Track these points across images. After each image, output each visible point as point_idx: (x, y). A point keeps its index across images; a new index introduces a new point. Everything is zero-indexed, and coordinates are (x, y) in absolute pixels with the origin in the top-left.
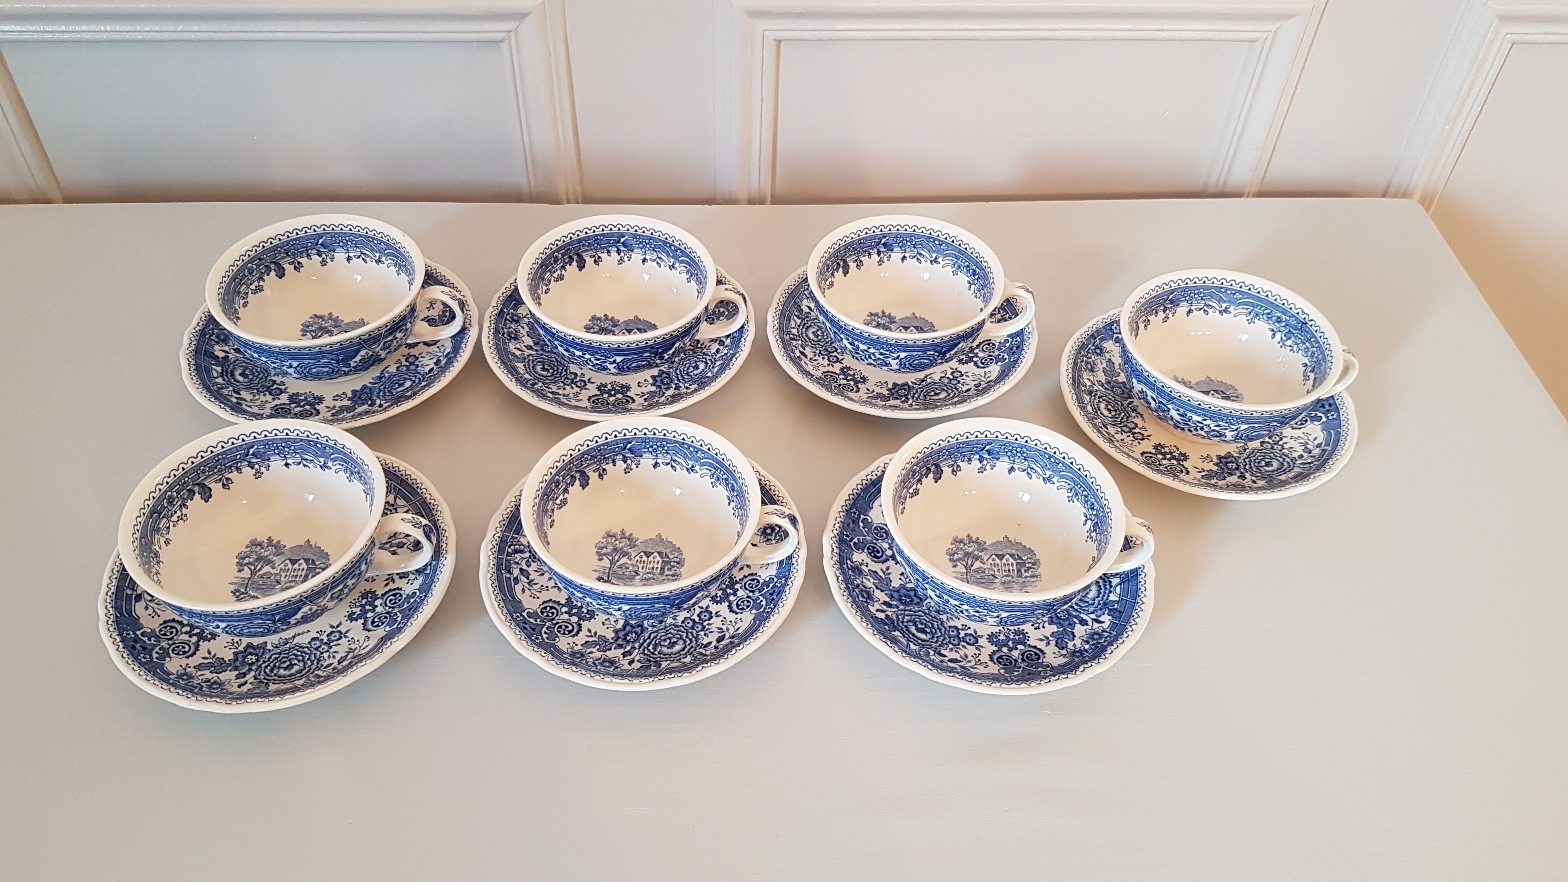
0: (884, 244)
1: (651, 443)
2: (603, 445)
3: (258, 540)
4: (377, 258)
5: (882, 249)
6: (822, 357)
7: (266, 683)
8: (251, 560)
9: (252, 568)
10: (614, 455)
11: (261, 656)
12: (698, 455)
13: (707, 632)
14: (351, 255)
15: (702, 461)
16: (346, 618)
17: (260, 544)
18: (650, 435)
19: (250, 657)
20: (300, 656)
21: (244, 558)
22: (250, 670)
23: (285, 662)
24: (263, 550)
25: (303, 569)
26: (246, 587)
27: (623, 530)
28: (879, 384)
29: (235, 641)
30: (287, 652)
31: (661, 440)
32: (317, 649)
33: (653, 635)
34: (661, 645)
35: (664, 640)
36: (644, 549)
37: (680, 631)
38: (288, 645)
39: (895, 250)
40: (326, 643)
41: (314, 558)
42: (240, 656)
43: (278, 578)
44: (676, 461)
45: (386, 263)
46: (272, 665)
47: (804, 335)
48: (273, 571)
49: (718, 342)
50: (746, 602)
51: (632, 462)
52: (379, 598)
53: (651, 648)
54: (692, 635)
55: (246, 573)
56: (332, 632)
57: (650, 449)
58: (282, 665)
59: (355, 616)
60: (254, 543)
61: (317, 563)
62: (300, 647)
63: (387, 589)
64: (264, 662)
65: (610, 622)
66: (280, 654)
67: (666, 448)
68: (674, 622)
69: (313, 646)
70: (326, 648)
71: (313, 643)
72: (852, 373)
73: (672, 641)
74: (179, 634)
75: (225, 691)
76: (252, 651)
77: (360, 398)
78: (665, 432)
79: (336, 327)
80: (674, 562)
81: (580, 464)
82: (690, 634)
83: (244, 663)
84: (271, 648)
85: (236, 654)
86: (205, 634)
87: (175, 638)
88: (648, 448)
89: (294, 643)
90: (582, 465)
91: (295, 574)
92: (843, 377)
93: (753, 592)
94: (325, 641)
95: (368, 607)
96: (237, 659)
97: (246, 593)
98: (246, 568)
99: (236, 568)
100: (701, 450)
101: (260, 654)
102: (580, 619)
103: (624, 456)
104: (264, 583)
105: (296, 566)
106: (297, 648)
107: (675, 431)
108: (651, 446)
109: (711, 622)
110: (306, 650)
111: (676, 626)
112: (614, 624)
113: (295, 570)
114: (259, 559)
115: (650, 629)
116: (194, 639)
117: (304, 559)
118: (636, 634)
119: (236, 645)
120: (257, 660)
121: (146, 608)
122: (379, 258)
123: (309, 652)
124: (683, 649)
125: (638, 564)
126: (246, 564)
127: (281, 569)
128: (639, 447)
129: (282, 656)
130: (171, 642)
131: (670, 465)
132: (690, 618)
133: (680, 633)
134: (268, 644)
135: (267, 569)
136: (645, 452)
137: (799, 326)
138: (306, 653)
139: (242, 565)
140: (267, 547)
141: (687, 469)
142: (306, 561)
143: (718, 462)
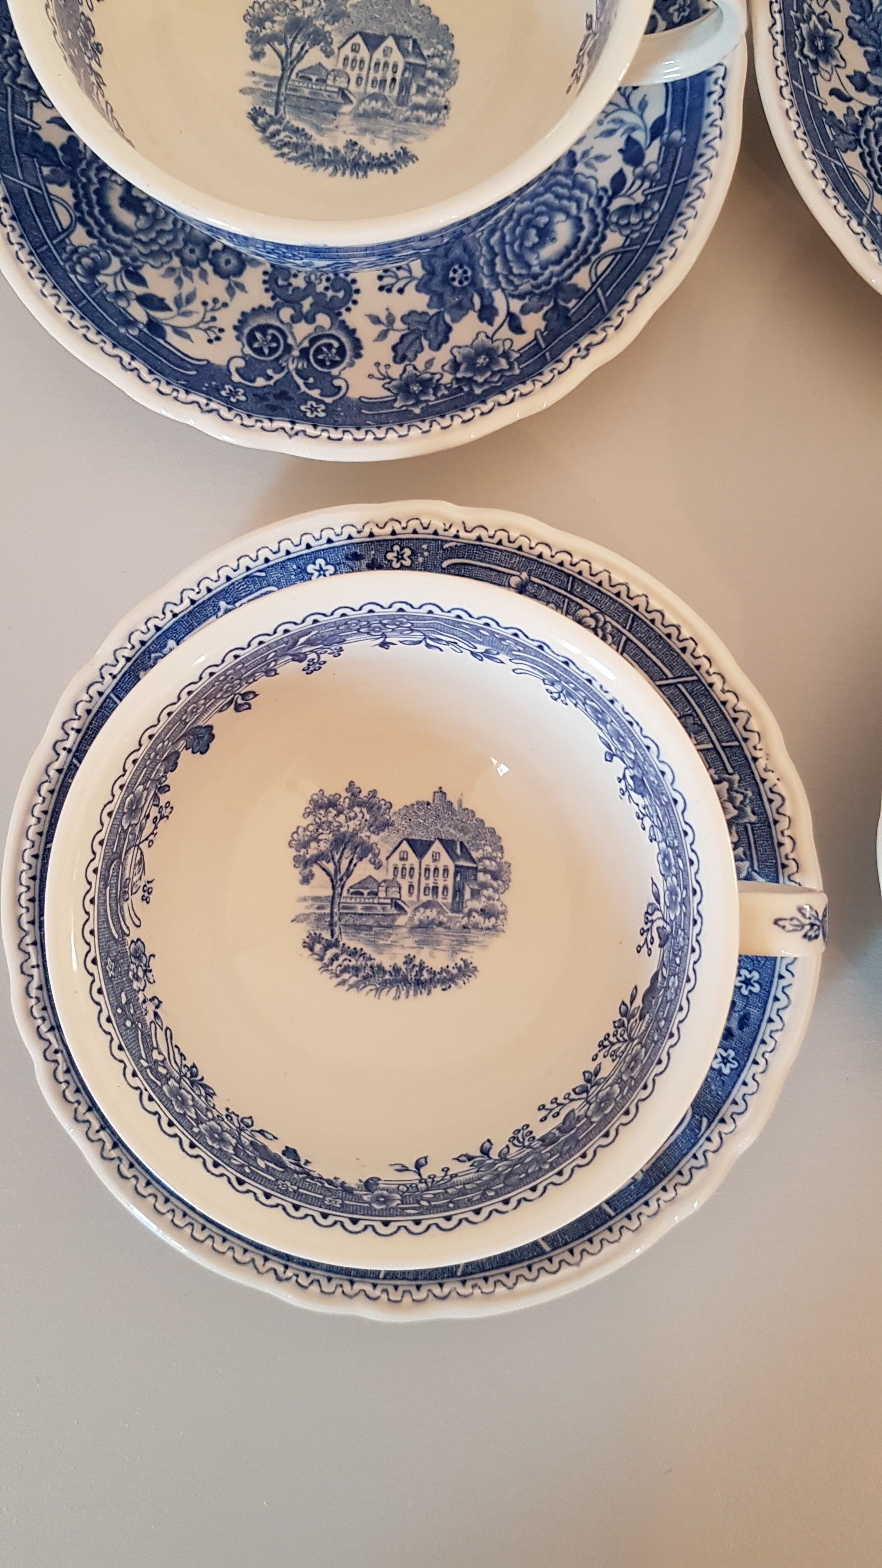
3: (327, 794)
9: (331, 867)
24: (342, 818)
26: (332, 925)
41: (466, 839)
48: (379, 875)
61: (475, 855)
97: (336, 944)
98: (316, 869)
104: (368, 911)
114: (341, 841)
117: (441, 840)
126: (316, 859)
135: (363, 870)
139: (307, 863)
140: (351, 807)
142: (448, 845)
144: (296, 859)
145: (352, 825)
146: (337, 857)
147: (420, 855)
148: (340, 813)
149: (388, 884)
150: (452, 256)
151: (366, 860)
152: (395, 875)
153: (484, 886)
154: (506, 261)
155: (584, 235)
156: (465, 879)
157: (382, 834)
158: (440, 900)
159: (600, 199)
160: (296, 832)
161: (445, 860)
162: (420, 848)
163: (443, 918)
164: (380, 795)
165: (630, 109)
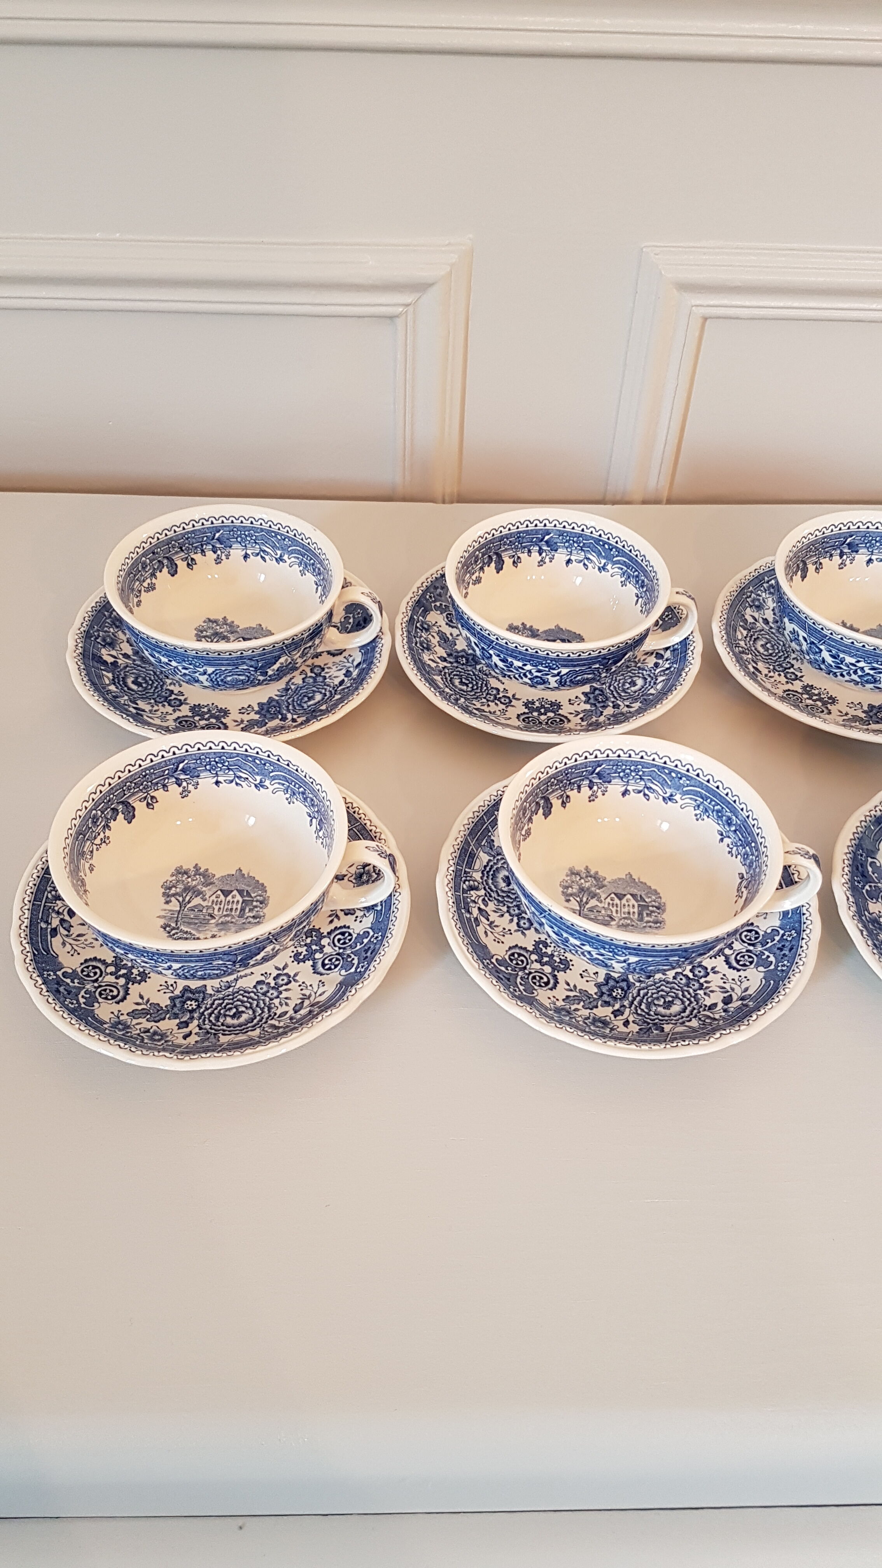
0: (849, 544)
1: (624, 767)
2: (571, 768)
3: (184, 868)
4: (278, 556)
5: (846, 550)
6: (777, 673)
7: (215, 1034)
8: (178, 890)
9: (181, 899)
10: (580, 780)
11: (202, 1002)
12: (681, 782)
13: (707, 991)
14: (249, 552)
15: (685, 789)
16: (292, 959)
17: (186, 873)
18: (624, 757)
19: (189, 1002)
20: (247, 1002)
21: (170, 888)
22: (192, 1018)
23: (230, 1009)
24: (190, 880)
25: (238, 902)
26: (177, 921)
27: (587, 867)
28: (851, 705)
29: (169, 984)
30: (231, 997)
31: (636, 764)
32: (264, 994)
33: (642, 992)
34: (655, 1005)
35: (658, 999)
36: (614, 890)
37: (674, 988)
38: (231, 989)
39: (861, 551)
40: (273, 988)
41: (249, 889)
42: (177, 1001)
43: (210, 911)
44: (651, 788)
45: (289, 561)
46: (216, 1012)
47: (753, 648)
48: (204, 904)
49: (654, 655)
50: (746, 957)
51: (598, 788)
52: (325, 937)
53: (643, 1006)
54: (689, 994)
55: (174, 905)
56: (278, 975)
57: (622, 774)
58: (228, 1013)
59: (301, 957)
60: (180, 872)
61: (253, 895)
62: (245, 992)
63: (332, 927)
64: (207, 1009)
65: (588, 973)
66: (223, 999)
67: (641, 773)
68: (664, 977)
69: (259, 990)
70: (276, 994)
71: (259, 987)
72: (816, 692)
73: (667, 1000)
74: (103, 975)
75: (170, 1043)
76: (191, 995)
77: (268, 711)
78: (643, 754)
79: (232, 633)
80: (653, 906)
81: (546, 790)
82: (686, 993)
83: (183, 1010)
84: (213, 993)
85: (172, 999)
86: (133, 976)
87: (100, 979)
88: (619, 773)
89: (237, 987)
90: (548, 790)
91: (230, 907)
92: (807, 696)
93: (753, 945)
94: (272, 985)
95: (314, 947)
96: (175, 1005)
97: (178, 928)
98: (173, 899)
99: (163, 900)
100: (686, 776)
101: (200, 1000)
102: (554, 969)
103: (591, 781)
104: (196, 917)
105: (229, 898)
106: (241, 992)
107: (656, 753)
108: (624, 771)
109: (708, 979)
110: (252, 995)
111: (668, 983)
112: (594, 976)
113: (229, 902)
114: (187, 889)
115: (637, 984)
116: (122, 981)
117: (237, 890)
118: (622, 989)
119: (171, 988)
120: (199, 1006)
121: (64, 944)
122: (281, 556)
123: (256, 997)
124: (684, 1011)
125: (611, 907)
126: (174, 895)
127: (213, 901)
128: (608, 772)
129: (226, 1001)
130: (96, 985)
131: (642, 794)
132: (682, 973)
133: (673, 990)
134: (207, 988)
135: (197, 901)
136: (614, 778)
137: (745, 637)
138: (253, 1000)
139: (168, 896)
140: (195, 875)
141: (664, 799)
142: (240, 892)
143: (708, 790)
144: (164, 894)
145: (194, 883)
146: (184, 895)
147: (226, 896)
148: (189, 877)
149: (208, 907)
150: (271, 704)
151: (199, 897)
152: (212, 904)
153: (256, 907)
154: (294, 706)
155: (326, 698)
156: (247, 905)
157: (208, 887)
158: (233, 913)
159: (334, 688)
160: (166, 882)
161: (238, 898)
162: (226, 893)
163: (233, 920)
164: (210, 871)
165: (348, 662)
